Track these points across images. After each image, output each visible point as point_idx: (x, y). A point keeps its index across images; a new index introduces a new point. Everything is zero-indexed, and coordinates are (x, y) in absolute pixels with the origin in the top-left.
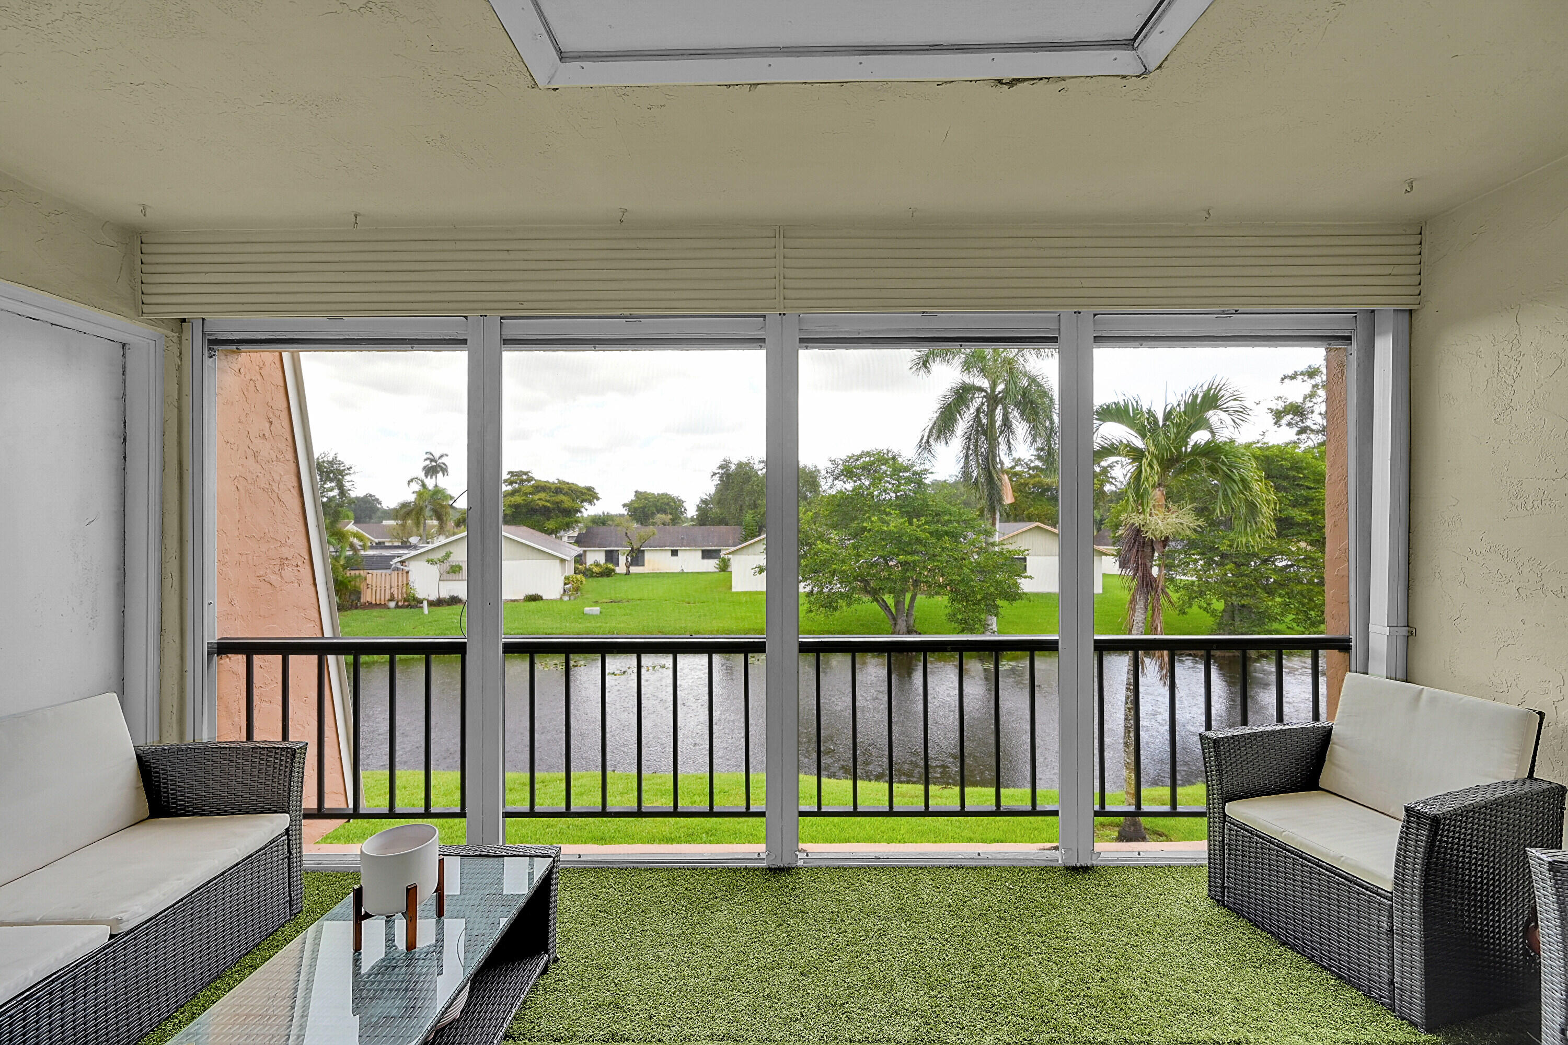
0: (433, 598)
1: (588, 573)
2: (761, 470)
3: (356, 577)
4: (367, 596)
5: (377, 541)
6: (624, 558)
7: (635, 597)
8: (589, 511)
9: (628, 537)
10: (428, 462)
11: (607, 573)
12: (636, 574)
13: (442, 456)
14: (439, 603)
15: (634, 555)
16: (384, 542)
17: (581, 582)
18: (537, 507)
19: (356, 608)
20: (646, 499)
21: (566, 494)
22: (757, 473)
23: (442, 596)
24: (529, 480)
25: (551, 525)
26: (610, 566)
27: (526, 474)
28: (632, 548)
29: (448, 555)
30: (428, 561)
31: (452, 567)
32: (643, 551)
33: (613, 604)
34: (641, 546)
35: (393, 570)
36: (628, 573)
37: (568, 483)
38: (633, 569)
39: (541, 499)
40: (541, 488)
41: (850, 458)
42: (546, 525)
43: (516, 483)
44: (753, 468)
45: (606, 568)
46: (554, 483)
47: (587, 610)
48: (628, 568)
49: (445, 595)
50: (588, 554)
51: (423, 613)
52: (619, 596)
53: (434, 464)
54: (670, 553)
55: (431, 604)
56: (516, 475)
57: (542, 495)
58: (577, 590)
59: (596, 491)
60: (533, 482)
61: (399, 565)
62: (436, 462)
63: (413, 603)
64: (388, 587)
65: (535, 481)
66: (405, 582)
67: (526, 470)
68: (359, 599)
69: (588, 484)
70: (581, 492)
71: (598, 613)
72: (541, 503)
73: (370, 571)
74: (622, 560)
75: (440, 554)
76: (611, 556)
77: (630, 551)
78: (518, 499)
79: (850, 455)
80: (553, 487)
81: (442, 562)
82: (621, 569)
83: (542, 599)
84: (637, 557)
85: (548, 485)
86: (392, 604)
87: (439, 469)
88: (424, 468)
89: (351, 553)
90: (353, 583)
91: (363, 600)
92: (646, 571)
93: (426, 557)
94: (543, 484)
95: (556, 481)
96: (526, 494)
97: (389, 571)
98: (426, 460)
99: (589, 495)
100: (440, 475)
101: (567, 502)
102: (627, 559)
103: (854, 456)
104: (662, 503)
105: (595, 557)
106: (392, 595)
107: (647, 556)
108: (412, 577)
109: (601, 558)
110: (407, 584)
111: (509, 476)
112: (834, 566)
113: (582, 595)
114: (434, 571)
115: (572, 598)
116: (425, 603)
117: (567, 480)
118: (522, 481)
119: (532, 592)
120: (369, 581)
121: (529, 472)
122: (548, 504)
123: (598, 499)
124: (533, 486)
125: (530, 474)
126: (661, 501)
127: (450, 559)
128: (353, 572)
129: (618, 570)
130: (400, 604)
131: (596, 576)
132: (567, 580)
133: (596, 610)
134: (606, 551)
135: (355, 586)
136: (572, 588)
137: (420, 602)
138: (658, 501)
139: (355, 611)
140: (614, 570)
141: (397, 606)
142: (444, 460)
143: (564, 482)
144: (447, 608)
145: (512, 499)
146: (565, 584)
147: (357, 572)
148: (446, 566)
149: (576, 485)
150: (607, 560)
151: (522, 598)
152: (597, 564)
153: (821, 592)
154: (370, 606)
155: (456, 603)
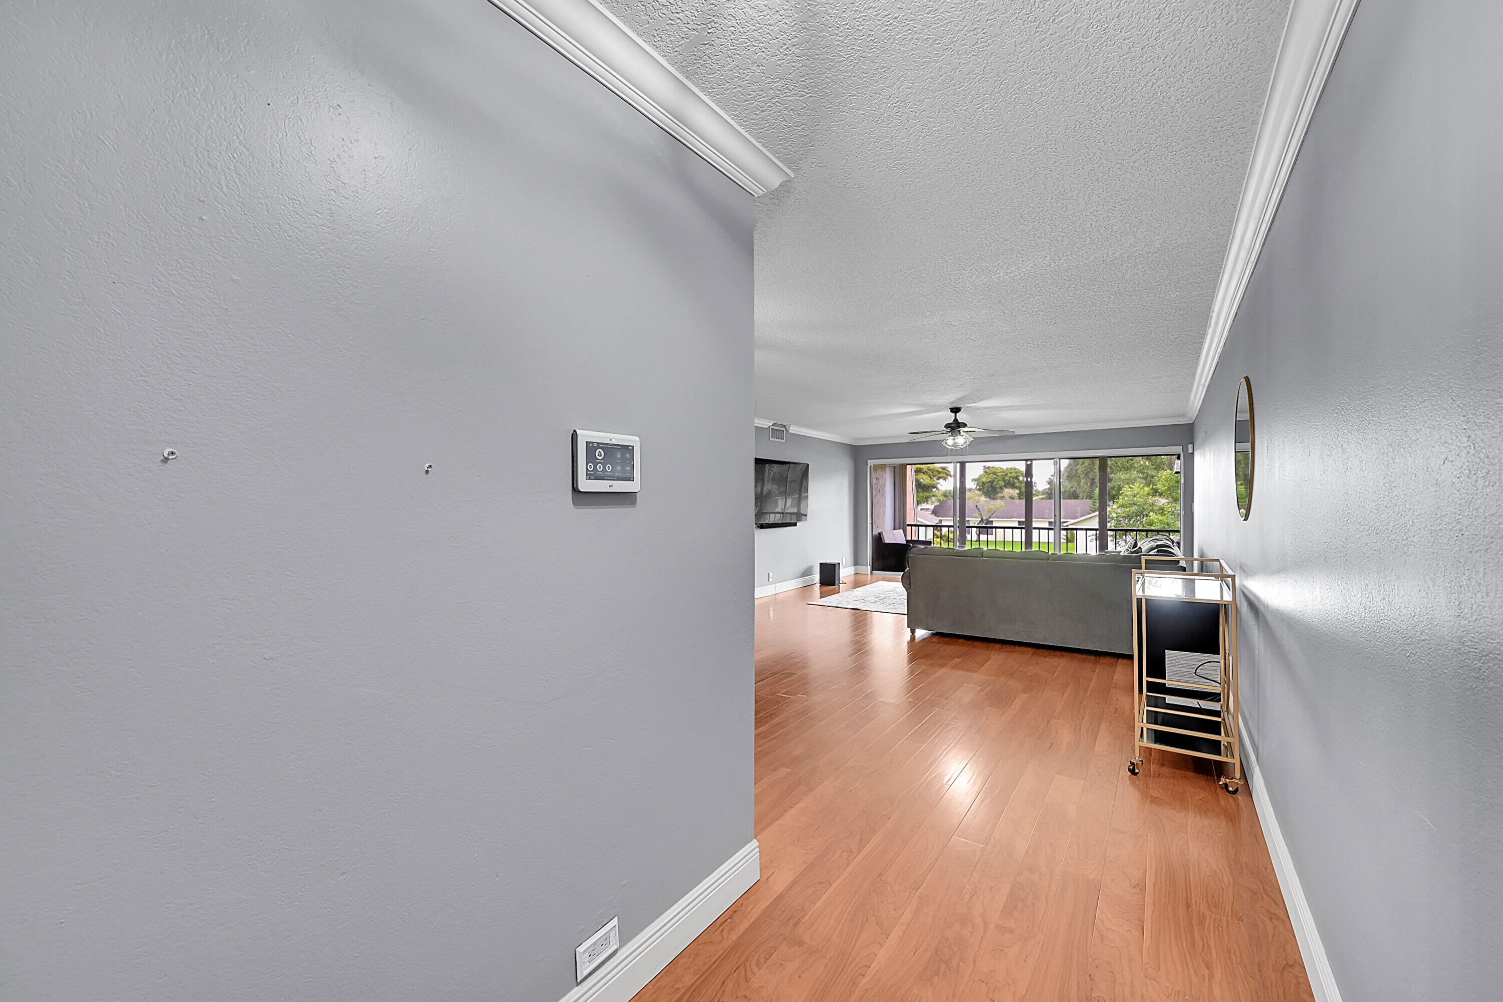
8: (944, 486)
9: (978, 509)
20: (995, 473)
21: (925, 473)
28: (982, 519)
34: (990, 517)
48: (979, 536)
59: (950, 469)
69: (943, 464)
70: (938, 471)
77: (980, 521)
99: (944, 473)
101: (925, 480)
104: (1010, 477)
126: (1009, 475)
138: (1006, 475)
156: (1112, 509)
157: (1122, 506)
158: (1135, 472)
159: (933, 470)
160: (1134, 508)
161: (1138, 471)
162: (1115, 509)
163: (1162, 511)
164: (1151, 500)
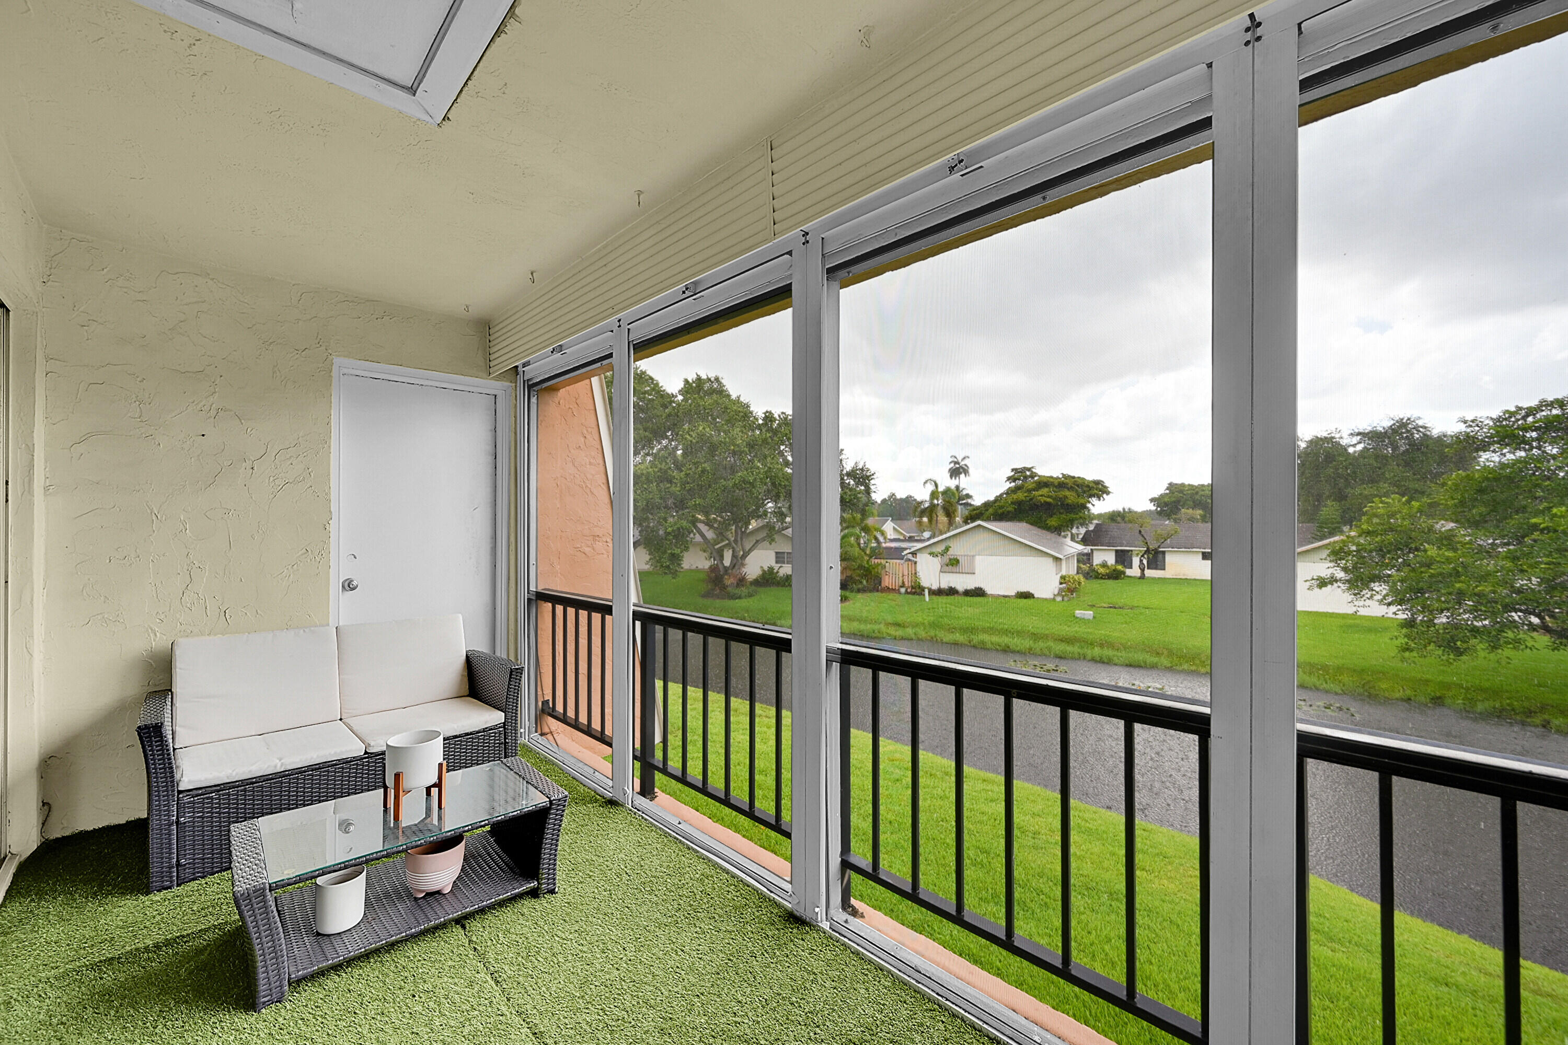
0: (935, 587)
1: (1092, 574)
2: (1354, 446)
3: (879, 564)
4: (887, 582)
5: (908, 535)
6: (1138, 559)
7: (1141, 604)
8: (1098, 507)
9: (1143, 536)
10: (952, 465)
11: (1115, 575)
12: (1154, 579)
13: (964, 458)
14: (939, 592)
15: (1151, 556)
16: (914, 537)
17: (1080, 583)
18: (1039, 504)
19: (878, 591)
20: (1181, 492)
21: (1071, 489)
22: (1346, 450)
23: (942, 587)
24: (1033, 475)
25: (1053, 522)
26: (1120, 567)
27: (1029, 469)
28: (1148, 548)
29: (947, 549)
30: (930, 554)
31: (950, 560)
32: (1164, 553)
33: (1111, 610)
34: (1159, 547)
35: (906, 561)
36: (1143, 577)
37: (1074, 477)
38: (1149, 573)
39: (1042, 495)
40: (1045, 483)
41: (1512, 414)
42: (1048, 522)
43: (1019, 479)
44: (1339, 444)
45: (1114, 570)
46: (1058, 478)
47: (1078, 613)
48: (1143, 570)
49: (944, 585)
50: (1095, 553)
51: (925, 600)
52: (1121, 602)
53: (958, 466)
54: (1200, 556)
55: (933, 593)
56: (1019, 472)
57: (1045, 491)
58: (1071, 591)
59: (1107, 484)
60: (1036, 478)
61: (910, 556)
62: (959, 464)
63: (918, 591)
64: (901, 575)
65: (1039, 476)
66: (913, 572)
67: (1029, 466)
68: (880, 583)
69: (1096, 478)
70: (1088, 486)
71: (1091, 618)
72: (1043, 499)
73: (888, 561)
74: (1136, 561)
75: (940, 549)
76: (1123, 557)
77: (1146, 551)
78: (1020, 496)
79: (1513, 409)
80: (1056, 483)
81: (942, 555)
82: (1134, 571)
83: (1034, 597)
84: (1155, 559)
85: (1052, 480)
86: (903, 590)
87: (961, 470)
88: (950, 470)
89: (875, 545)
90: (876, 570)
91: (883, 585)
92: (1168, 576)
93: (929, 550)
94: (1045, 480)
95: (1061, 476)
96: (1029, 491)
97: (902, 561)
98: (951, 463)
99: (1098, 489)
100: (962, 476)
101: (1071, 497)
102: (1141, 561)
103: (1520, 409)
104: (1202, 495)
105: (1105, 557)
106: (903, 582)
107: (1168, 558)
108: (919, 567)
109: (1110, 559)
110: (916, 573)
111: (1013, 473)
112: (1458, 585)
113: (1078, 596)
114: (936, 563)
115: (1066, 598)
116: (926, 591)
117: (1072, 475)
118: (1026, 477)
119: (1024, 589)
120: (887, 570)
121: (1033, 467)
122: (1049, 500)
123: (1108, 493)
124: (1036, 482)
125: (1034, 470)
127: (948, 553)
128: (876, 561)
129: (1129, 572)
130: (909, 590)
131: (1101, 578)
132: (1063, 580)
133: (1089, 614)
134: (1117, 551)
135: (878, 572)
136: (1069, 589)
137: (923, 589)
138: (1197, 493)
139: (876, 594)
140: (1124, 573)
141: (907, 592)
142: (966, 462)
143: (1069, 476)
144: (945, 597)
145: (1015, 497)
146: (1061, 583)
147: (879, 561)
148: (946, 559)
149: (1083, 479)
150: (1117, 561)
151: (1013, 594)
152: (1104, 565)
153: (1430, 623)
154: (888, 590)
155: (953, 594)
156: (1348, 537)
157: (1368, 533)
158: (1386, 485)
159: (1082, 485)
160: (1390, 537)
161: (1390, 483)
162: (1352, 537)
163: (1447, 540)
164: (1424, 522)
